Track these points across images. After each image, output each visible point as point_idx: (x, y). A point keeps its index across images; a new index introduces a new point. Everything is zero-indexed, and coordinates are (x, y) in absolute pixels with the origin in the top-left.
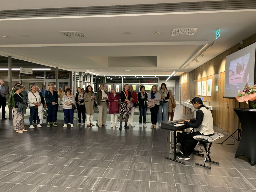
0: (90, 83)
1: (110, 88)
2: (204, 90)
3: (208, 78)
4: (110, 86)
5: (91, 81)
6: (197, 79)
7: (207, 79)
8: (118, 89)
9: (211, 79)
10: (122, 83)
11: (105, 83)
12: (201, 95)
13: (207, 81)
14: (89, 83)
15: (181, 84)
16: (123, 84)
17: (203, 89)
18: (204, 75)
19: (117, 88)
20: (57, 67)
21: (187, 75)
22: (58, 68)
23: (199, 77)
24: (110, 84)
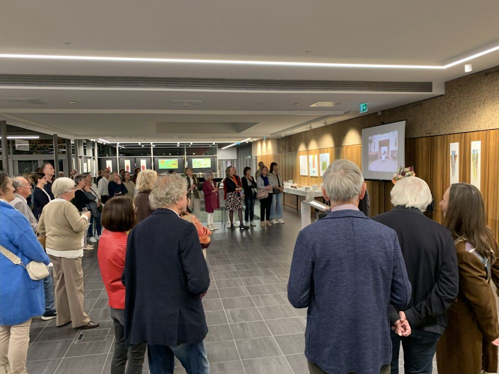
0: (92, 158)
1: (128, 167)
2: (314, 167)
3: (321, 151)
4: (127, 163)
5: (94, 155)
6: (296, 150)
7: (320, 153)
8: (143, 167)
9: (327, 152)
10: (151, 155)
11: (118, 157)
12: (307, 174)
13: (320, 155)
14: (90, 157)
15: (256, 157)
16: (154, 158)
17: (311, 166)
18: (313, 145)
19: (141, 165)
20: (55, 133)
21: (272, 143)
22: (58, 136)
23: (302, 148)
24: (128, 159)
